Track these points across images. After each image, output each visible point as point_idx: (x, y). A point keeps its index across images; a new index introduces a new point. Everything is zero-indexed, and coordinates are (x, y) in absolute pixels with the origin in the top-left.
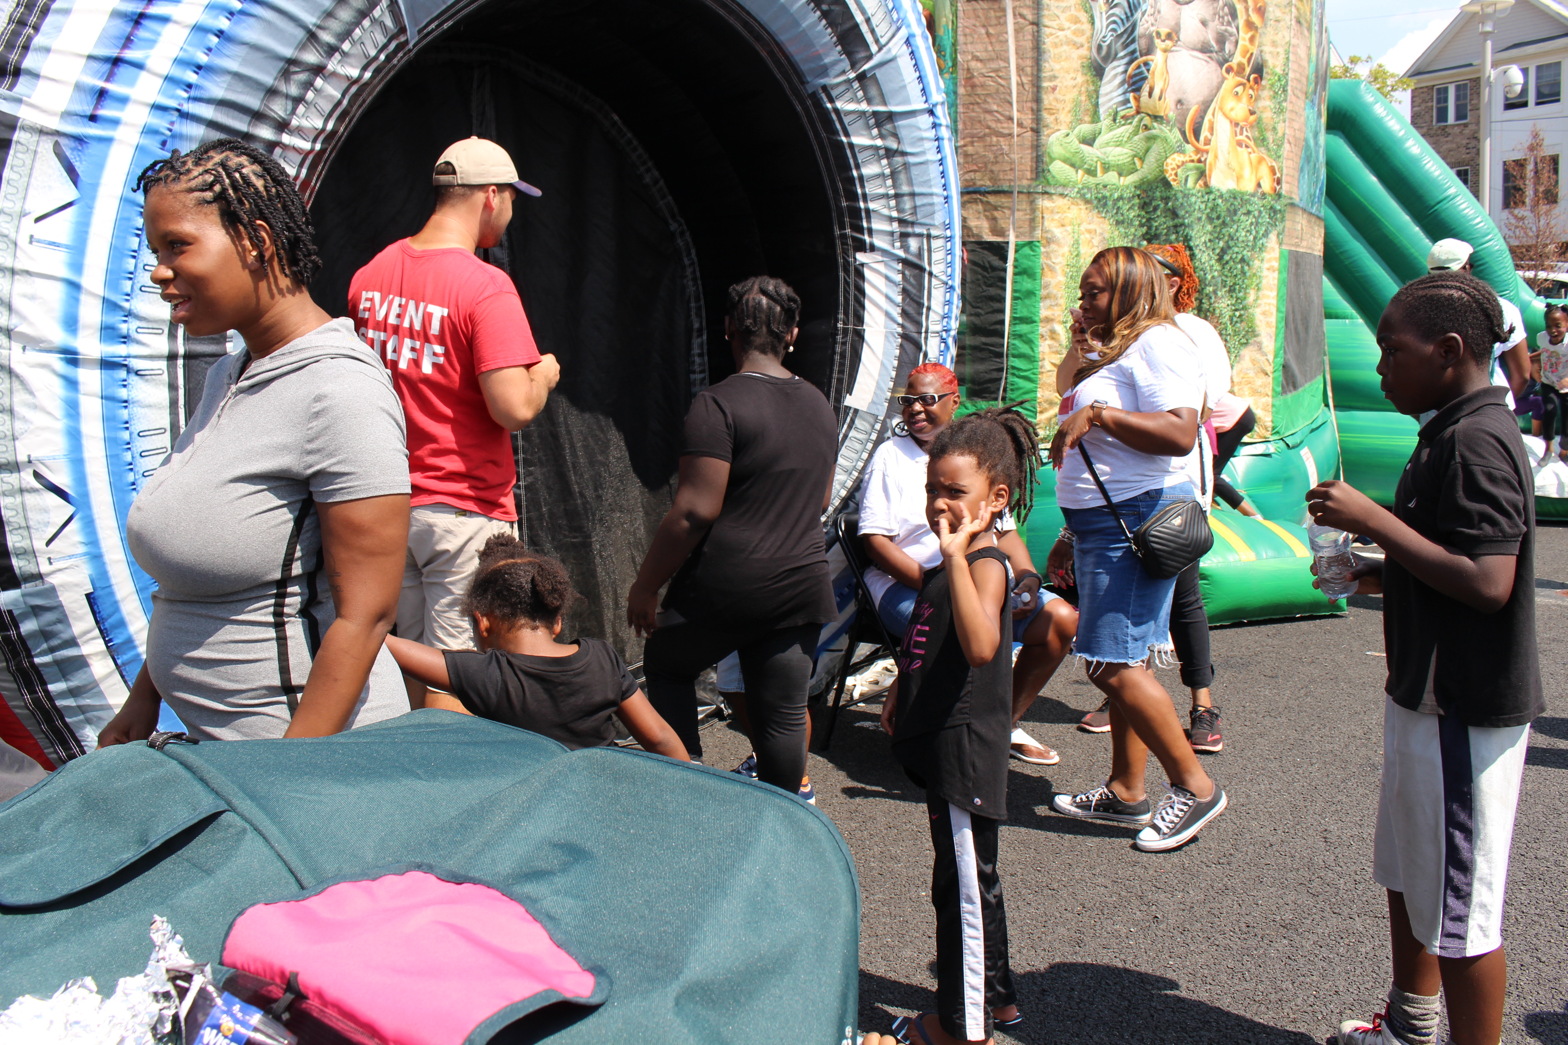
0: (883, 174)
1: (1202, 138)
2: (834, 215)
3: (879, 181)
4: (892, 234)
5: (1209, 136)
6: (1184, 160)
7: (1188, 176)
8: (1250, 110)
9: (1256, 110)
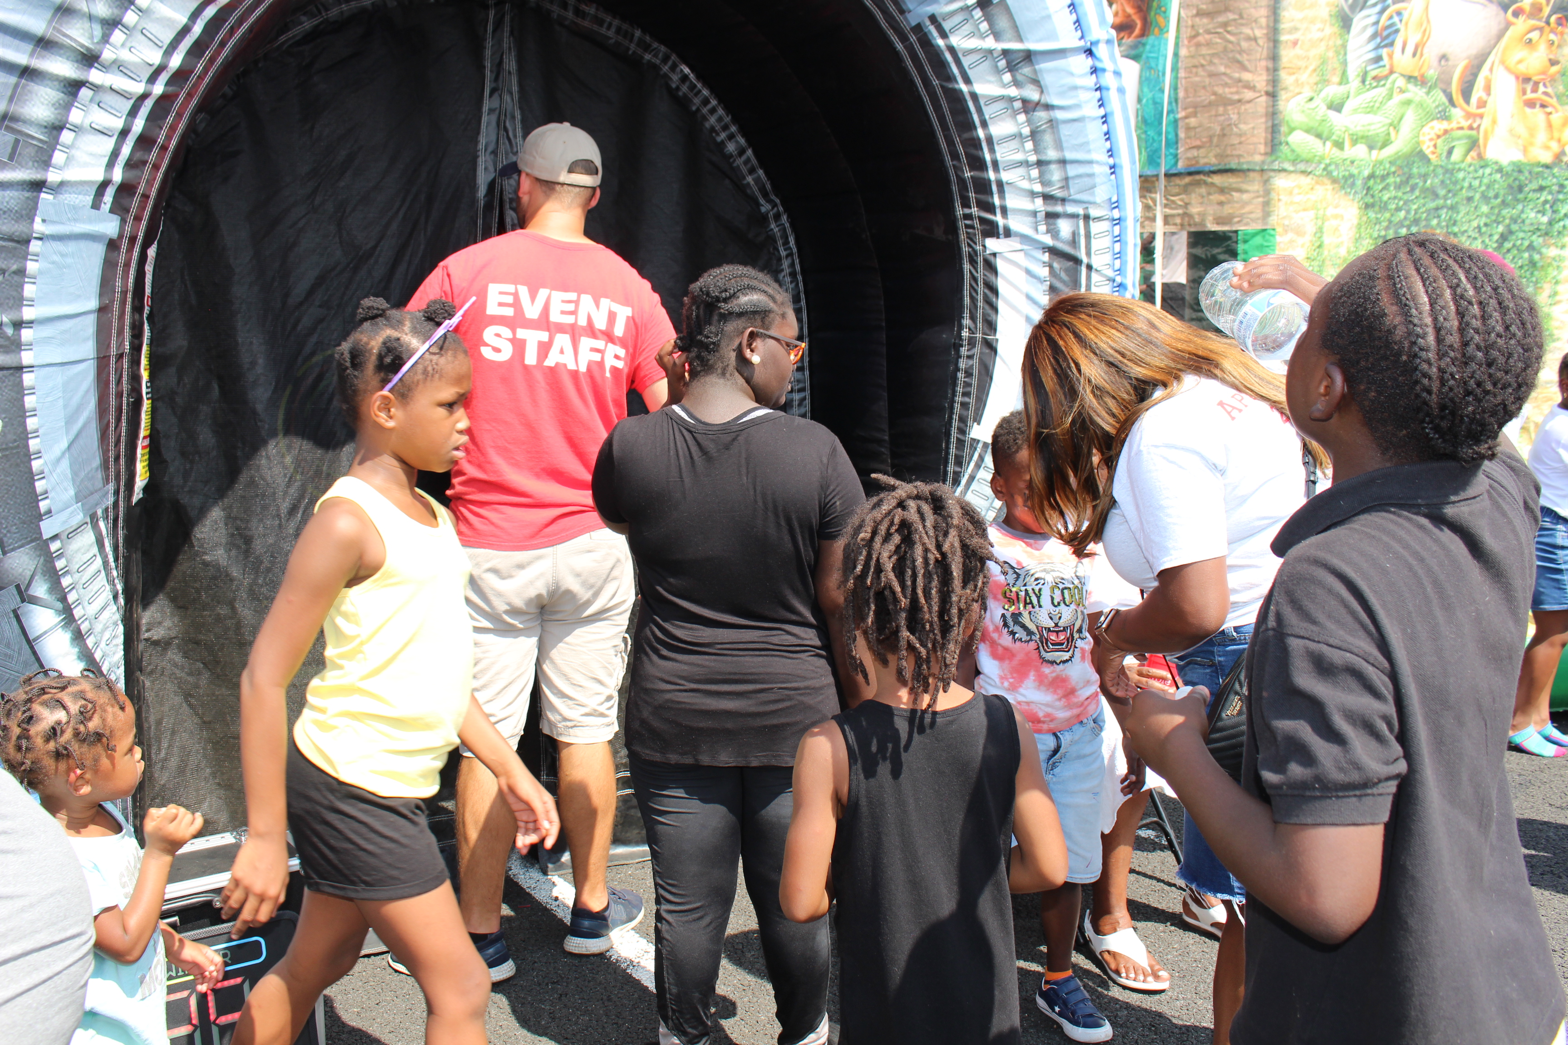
0: (1021, 135)
1: (1474, 100)
2: (955, 188)
3: (1014, 144)
4: (1034, 214)
5: (1484, 97)
6: (1448, 128)
7: (1453, 147)
8: (1550, 60)
9: (1561, 59)
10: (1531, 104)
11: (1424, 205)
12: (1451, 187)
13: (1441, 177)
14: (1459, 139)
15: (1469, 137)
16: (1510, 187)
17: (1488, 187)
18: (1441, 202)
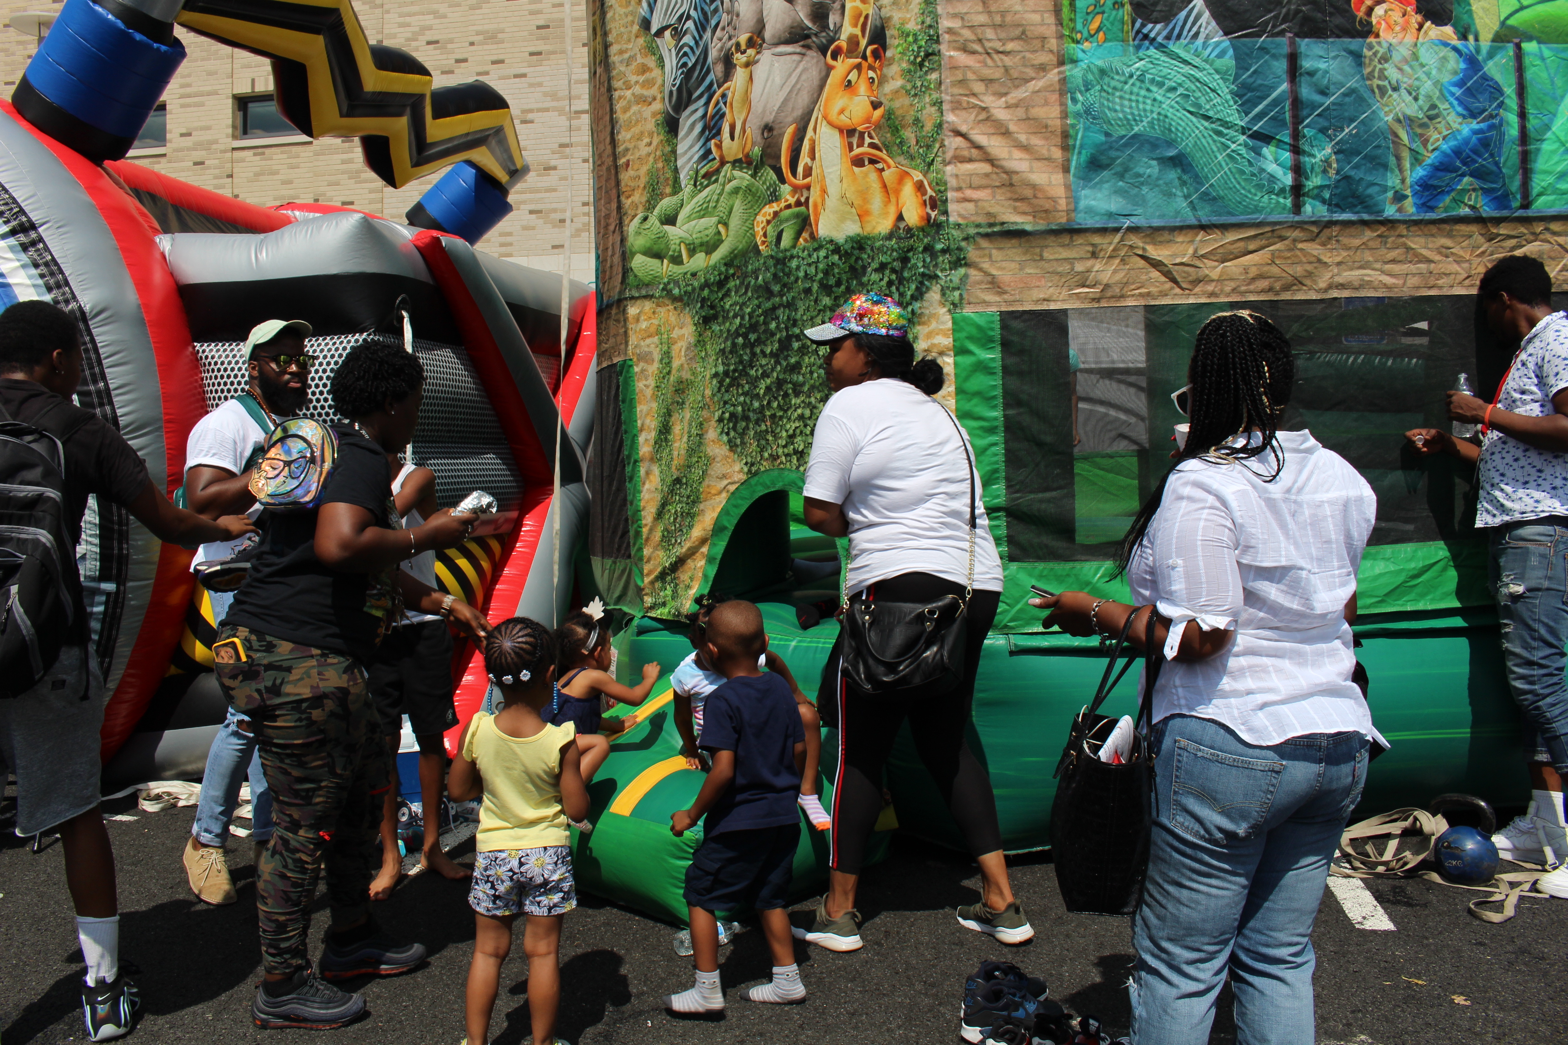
1: (800, 169)
5: (811, 164)
7: (782, 231)
8: (872, 103)
9: (883, 100)
10: (858, 162)
11: (759, 307)
12: (785, 280)
13: (772, 270)
14: (787, 221)
15: (797, 216)
16: (852, 268)
18: (777, 301)
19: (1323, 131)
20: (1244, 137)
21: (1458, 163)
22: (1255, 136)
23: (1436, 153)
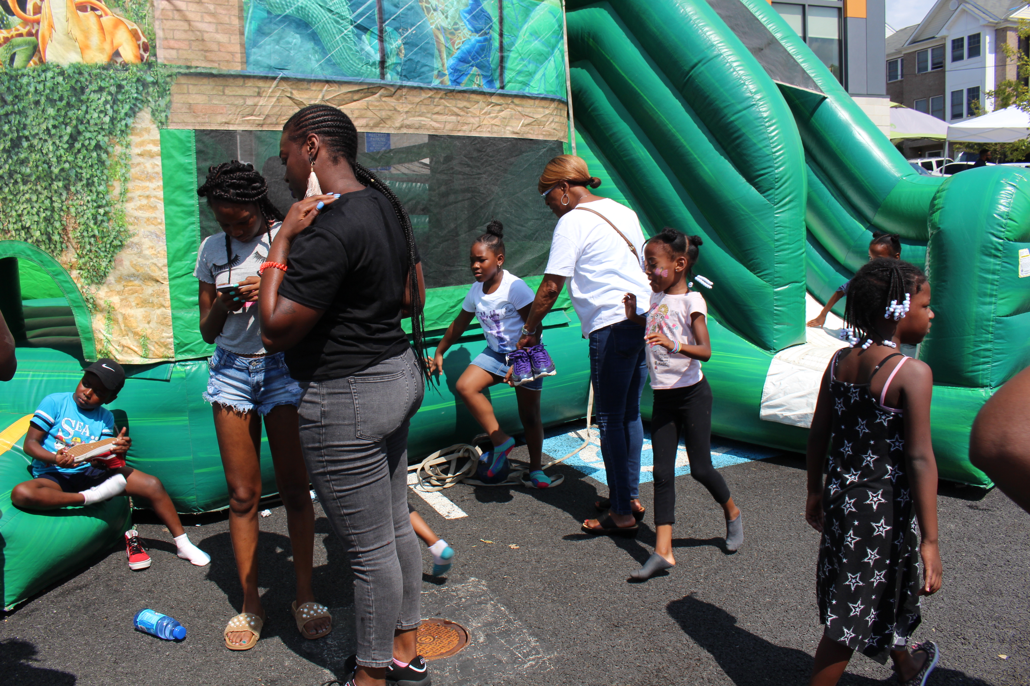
1: (29, 7)
6: (9, 36)
7: (15, 54)
10: (82, 8)
12: (17, 92)
13: (7, 84)
14: (19, 46)
15: (28, 43)
16: (73, 88)
17: (52, 90)
18: (9, 108)
19: (396, 29)
20: (352, 27)
21: (470, 59)
22: (358, 27)
23: (459, 51)
